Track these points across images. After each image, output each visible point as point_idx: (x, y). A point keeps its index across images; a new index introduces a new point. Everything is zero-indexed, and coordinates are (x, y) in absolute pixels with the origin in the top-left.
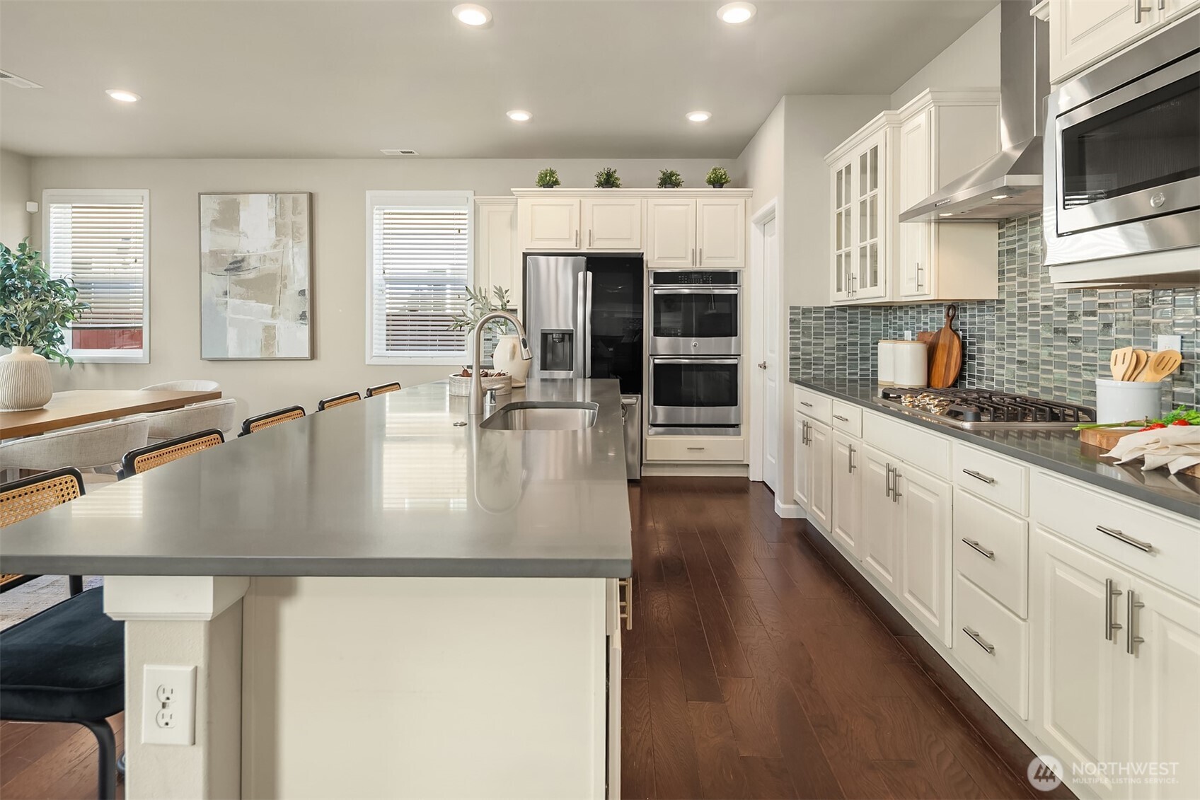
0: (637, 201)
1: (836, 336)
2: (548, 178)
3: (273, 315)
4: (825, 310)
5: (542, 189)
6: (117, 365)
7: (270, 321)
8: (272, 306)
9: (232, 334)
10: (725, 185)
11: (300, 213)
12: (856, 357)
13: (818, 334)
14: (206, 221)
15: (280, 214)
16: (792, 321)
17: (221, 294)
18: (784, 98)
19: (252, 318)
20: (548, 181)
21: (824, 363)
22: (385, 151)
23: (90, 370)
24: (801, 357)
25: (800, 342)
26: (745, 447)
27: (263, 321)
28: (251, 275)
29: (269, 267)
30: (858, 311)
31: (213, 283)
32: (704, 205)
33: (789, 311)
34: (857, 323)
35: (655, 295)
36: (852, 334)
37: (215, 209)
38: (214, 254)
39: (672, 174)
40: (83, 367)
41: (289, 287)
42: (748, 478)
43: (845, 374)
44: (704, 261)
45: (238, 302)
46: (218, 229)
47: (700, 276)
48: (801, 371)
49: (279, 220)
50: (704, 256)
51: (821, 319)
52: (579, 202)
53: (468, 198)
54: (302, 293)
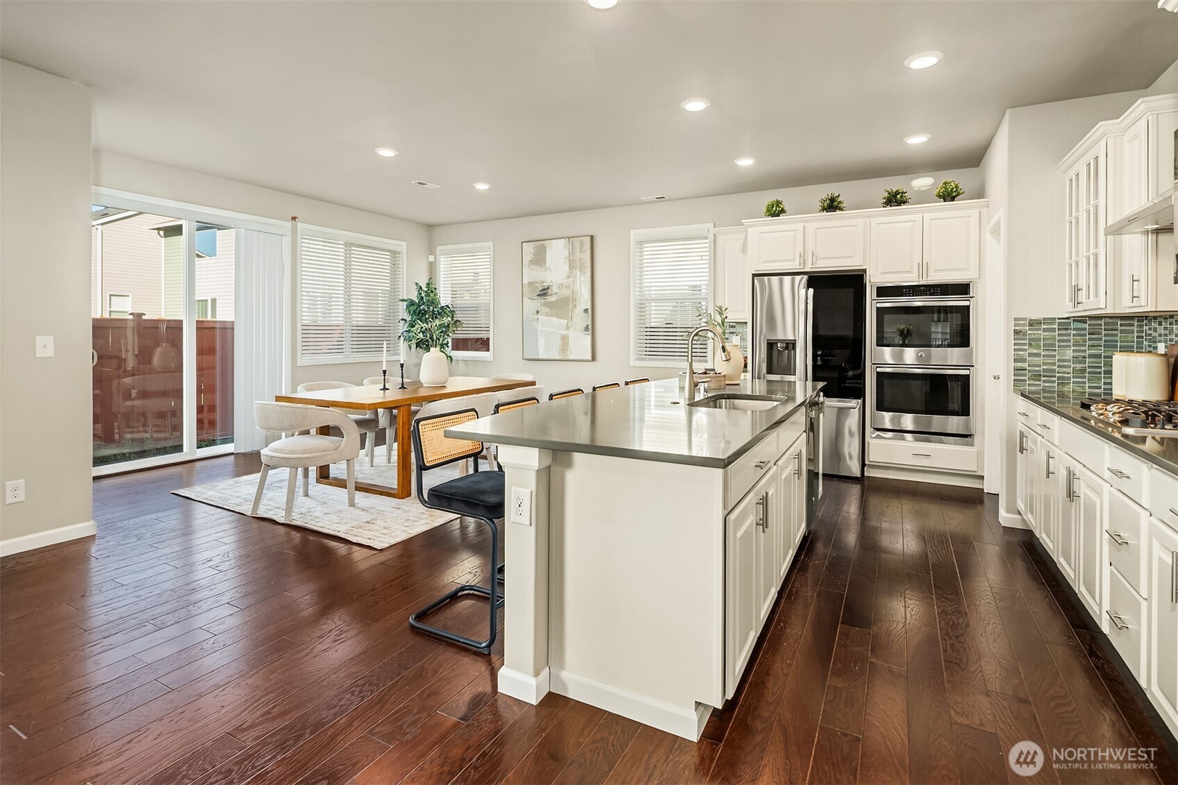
0: (860, 222)
1: (1072, 348)
2: (774, 209)
3: (567, 328)
4: (1057, 321)
5: (770, 218)
6: (476, 361)
7: (565, 332)
8: (566, 321)
9: (541, 341)
10: (956, 199)
11: (584, 252)
12: (1098, 370)
13: (1049, 346)
14: (526, 261)
15: (572, 253)
16: (1016, 332)
17: (535, 312)
18: (1008, 110)
19: (553, 330)
20: (776, 211)
21: (1057, 375)
22: (644, 199)
23: (461, 364)
24: (1028, 368)
25: (1027, 353)
26: (980, 458)
27: (560, 332)
28: (553, 299)
29: (565, 292)
30: (1102, 322)
31: (531, 305)
32: (931, 219)
33: (1013, 323)
34: (1100, 334)
35: (877, 308)
36: (1094, 346)
37: (531, 253)
38: (531, 284)
39: (897, 193)
40: (458, 363)
41: (577, 306)
42: (983, 489)
43: (1084, 388)
44: (931, 274)
45: (545, 318)
46: (533, 267)
47: (927, 288)
48: (1028, 382)
49: (571, 258)
50: (931, 270)
51: (1053, 330)
52: (802, 227)
53: (708, 230)
54: (586, 311)
